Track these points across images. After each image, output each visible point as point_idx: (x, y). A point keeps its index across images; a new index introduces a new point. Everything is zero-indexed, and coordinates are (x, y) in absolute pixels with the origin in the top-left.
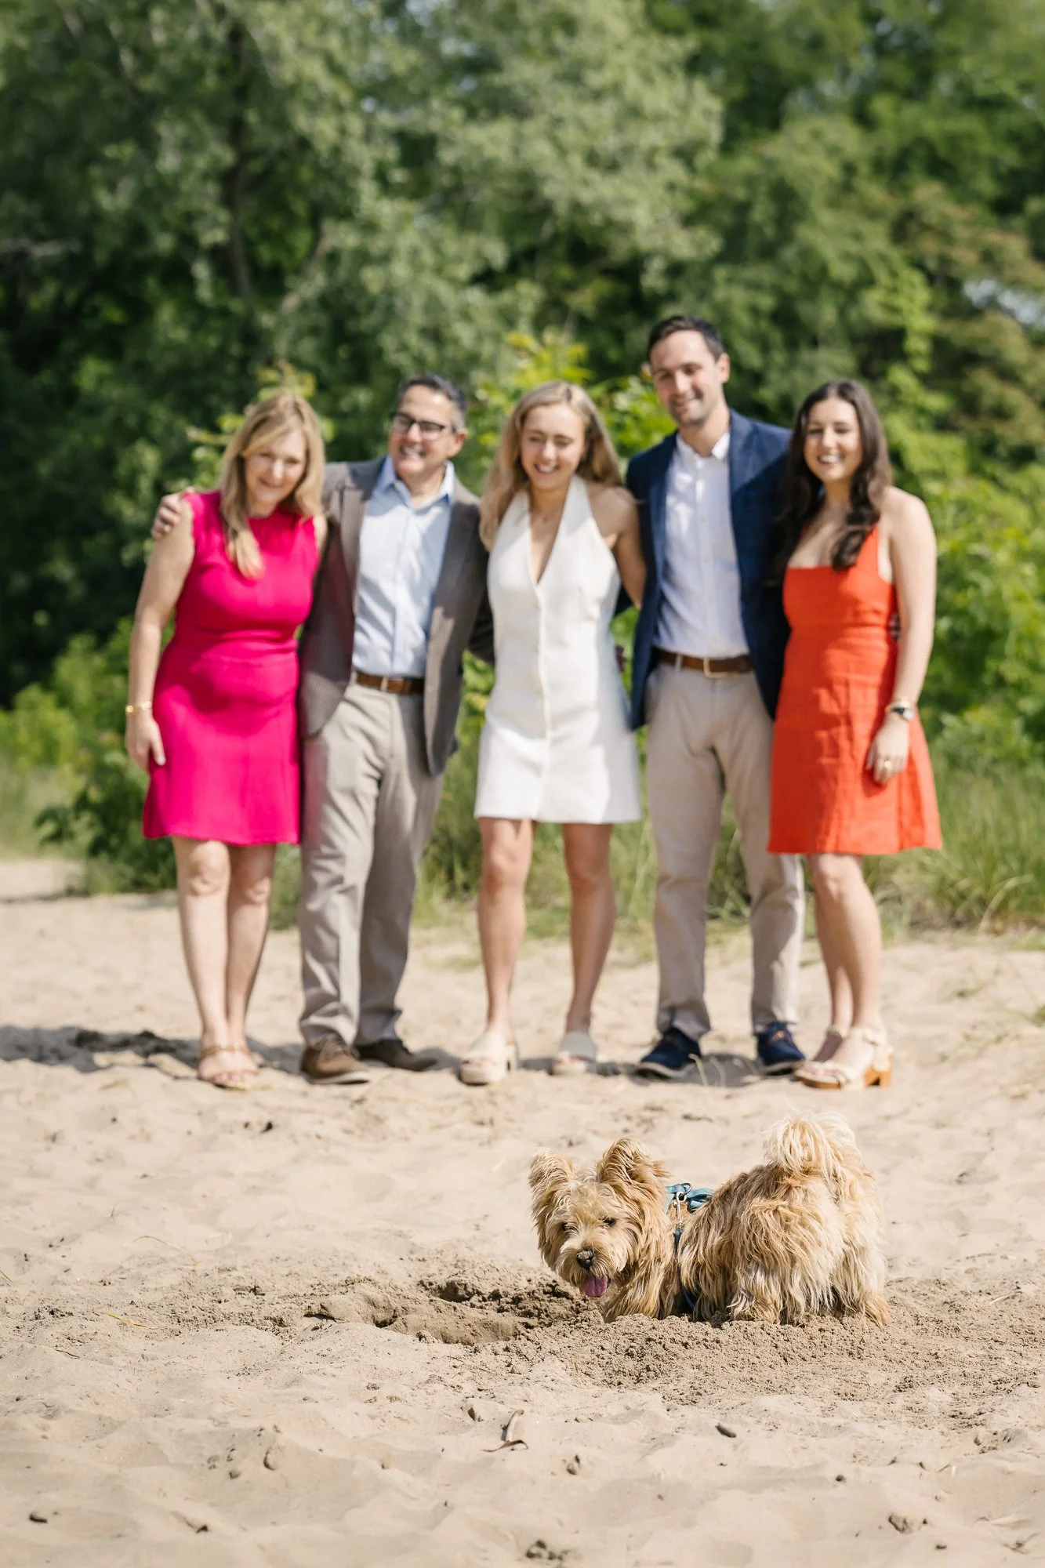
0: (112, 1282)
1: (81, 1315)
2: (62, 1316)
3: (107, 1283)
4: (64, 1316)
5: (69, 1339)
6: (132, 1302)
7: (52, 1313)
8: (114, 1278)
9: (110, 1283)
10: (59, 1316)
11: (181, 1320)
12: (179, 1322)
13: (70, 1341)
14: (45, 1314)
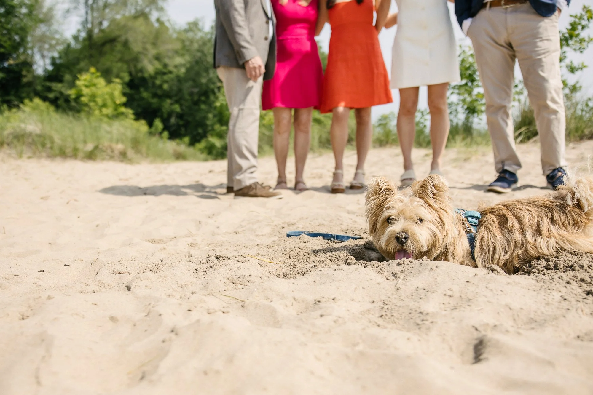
0: (240, 232)
1: (235, 258)
2: (223, 260)
3: (238, 233)
4: (225, 260)
5: (233, 283)
6: (258, 245)
7: (217, 258)
8: (240, 230)
9: (239, 233)
10: (222, 260)
11: (291, 256)
12: (290, 257)
13: (234, 285)
14: (213, 259)
